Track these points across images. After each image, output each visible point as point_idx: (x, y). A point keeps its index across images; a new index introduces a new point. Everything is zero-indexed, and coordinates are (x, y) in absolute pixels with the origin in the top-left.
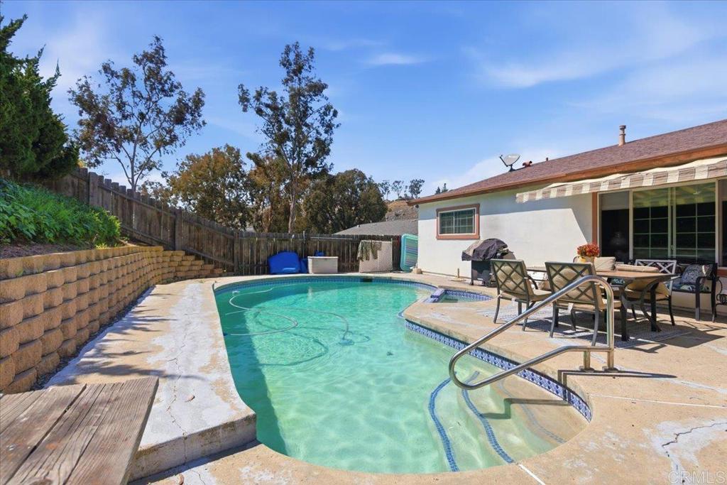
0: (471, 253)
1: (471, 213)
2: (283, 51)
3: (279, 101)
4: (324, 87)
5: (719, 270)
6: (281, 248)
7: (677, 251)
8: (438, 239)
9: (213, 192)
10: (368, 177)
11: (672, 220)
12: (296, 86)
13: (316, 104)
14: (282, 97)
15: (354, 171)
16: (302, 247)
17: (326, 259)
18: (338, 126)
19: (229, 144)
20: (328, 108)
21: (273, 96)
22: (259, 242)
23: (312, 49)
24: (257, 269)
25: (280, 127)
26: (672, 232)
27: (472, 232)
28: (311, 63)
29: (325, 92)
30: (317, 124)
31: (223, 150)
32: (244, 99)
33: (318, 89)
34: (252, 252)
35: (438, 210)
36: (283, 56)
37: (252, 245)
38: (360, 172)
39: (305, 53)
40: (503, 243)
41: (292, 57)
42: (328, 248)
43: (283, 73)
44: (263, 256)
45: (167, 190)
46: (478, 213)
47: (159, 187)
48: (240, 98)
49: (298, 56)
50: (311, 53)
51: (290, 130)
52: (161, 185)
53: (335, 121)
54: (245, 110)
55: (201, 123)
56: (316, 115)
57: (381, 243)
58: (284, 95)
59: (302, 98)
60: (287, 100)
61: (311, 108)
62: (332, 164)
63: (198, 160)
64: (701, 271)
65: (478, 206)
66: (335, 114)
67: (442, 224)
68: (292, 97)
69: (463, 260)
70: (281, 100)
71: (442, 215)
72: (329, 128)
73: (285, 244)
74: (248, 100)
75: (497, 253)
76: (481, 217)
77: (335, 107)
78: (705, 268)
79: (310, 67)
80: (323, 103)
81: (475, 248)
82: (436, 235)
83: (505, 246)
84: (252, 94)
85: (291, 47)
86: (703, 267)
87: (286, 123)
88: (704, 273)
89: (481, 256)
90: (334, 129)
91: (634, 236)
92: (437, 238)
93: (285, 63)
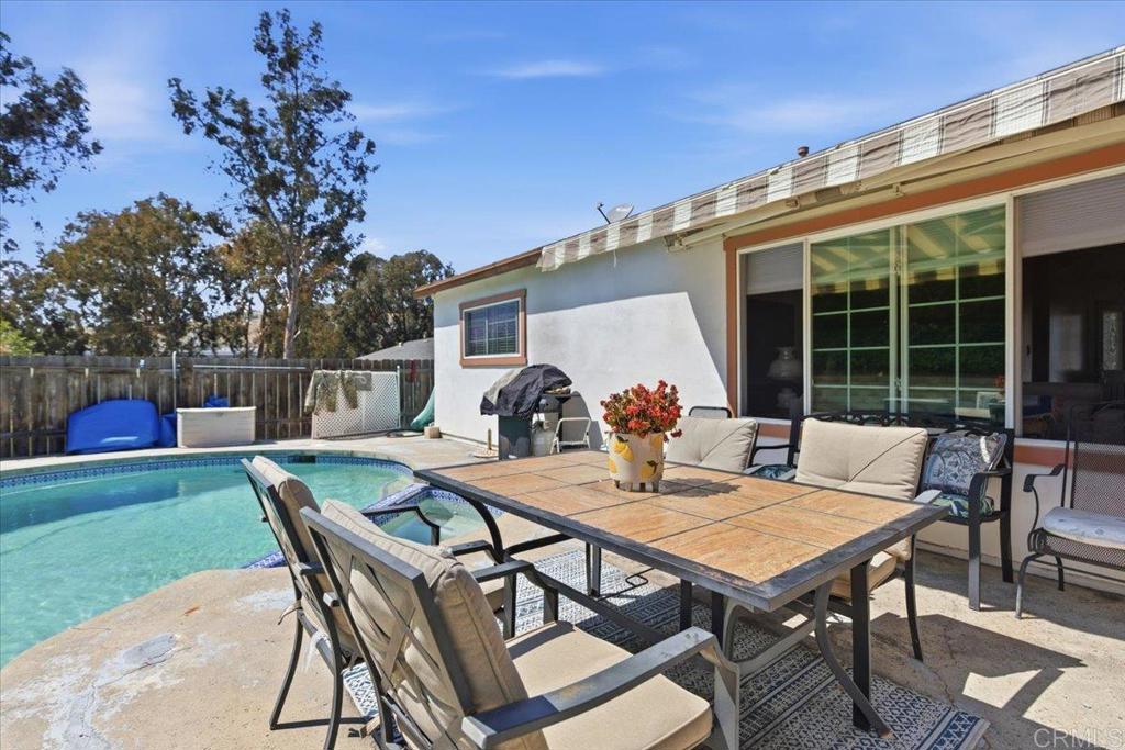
0: (494, 399)
1: (513, 309)
2: (258, 23)
3: (255, 115)
4: (346, 96)
5: (1020, 447)
6: (108, 391)
7: (910, 391)
8: (464, 367)
9: (139, 283)
10: (444, 265)
11: (899, 314)
12: (290, 90)
13: (331, 127)
14: (262, 109)
15: (420, 255)
16: (170, 389)
17: (220, 414)
18: (375, 169)
19: (165, 193)
20: (355, 138)
21: (242, 107)
22: (40, 379)
23: (318, 25)
24: (36, 443)
25: (261, 166)
26: (899, 344)
27: (514, 352)
28: (315, 51)
29: (348, 106)
30: (336, 164)
31: (156, 204)
32: (183, 109)
33: (333, 99)
34: (20, 403)
35: (462, 306)
36: (259, 32)
37: (20, 386)
38: (432, 256)
39: (303, 34)
40: (560, 373)
41: (277, 36)
42: (242, 388)
43: (261, 63)
44: (55, 412)
45: (39, 276)
46: (524, 309)
47: (22, 271)
48: (176, 105)
49: (288, 34)
50: (316, 31)
51: (283, 173)
52: (25, 266)
53: (369, 161)
54: (188, 131)
55: (90, 147)
56: (335, 148)
57: (369, 378)
58: (263, 103)
59: (303, 114)
60: (273, 114)
61: (320, 134)
62: (361, 236)
63: (105, 222)
64: (978, 454)
65: (524, 293)
66: (370, 146)
67: (469, 334)
68: (282, 111)
69: (482, 413)
70: (261, 115)
71: (469, 317)
72: (360, 172)
73: (119, 383)
74: (193, 112)
75: (539, 399)
76: (529, 317)
77: (368, 136)
78: (988, 447)
79: (315, 58)
80: (347, 127)
81: (502, 385)
82: (459, 359)
83: (567, 382)
84: (201, 98)
85: (273, 15)
86: (983, 440)
87: (272, 157)
88: (987, 458)
89: (510, 406)
90: (369, 175)
91: (815, 356)
92: (461, 363)
93: (267, 48)
